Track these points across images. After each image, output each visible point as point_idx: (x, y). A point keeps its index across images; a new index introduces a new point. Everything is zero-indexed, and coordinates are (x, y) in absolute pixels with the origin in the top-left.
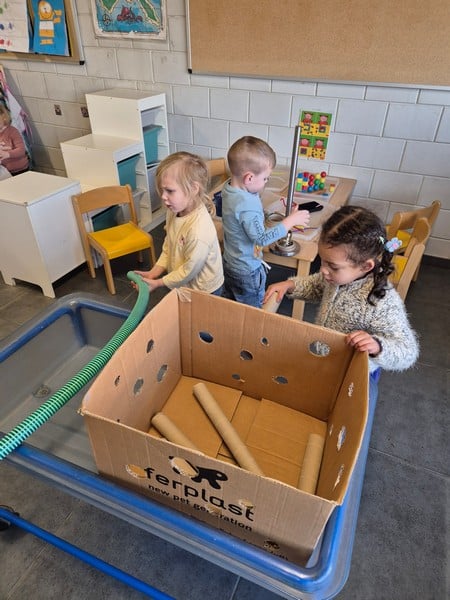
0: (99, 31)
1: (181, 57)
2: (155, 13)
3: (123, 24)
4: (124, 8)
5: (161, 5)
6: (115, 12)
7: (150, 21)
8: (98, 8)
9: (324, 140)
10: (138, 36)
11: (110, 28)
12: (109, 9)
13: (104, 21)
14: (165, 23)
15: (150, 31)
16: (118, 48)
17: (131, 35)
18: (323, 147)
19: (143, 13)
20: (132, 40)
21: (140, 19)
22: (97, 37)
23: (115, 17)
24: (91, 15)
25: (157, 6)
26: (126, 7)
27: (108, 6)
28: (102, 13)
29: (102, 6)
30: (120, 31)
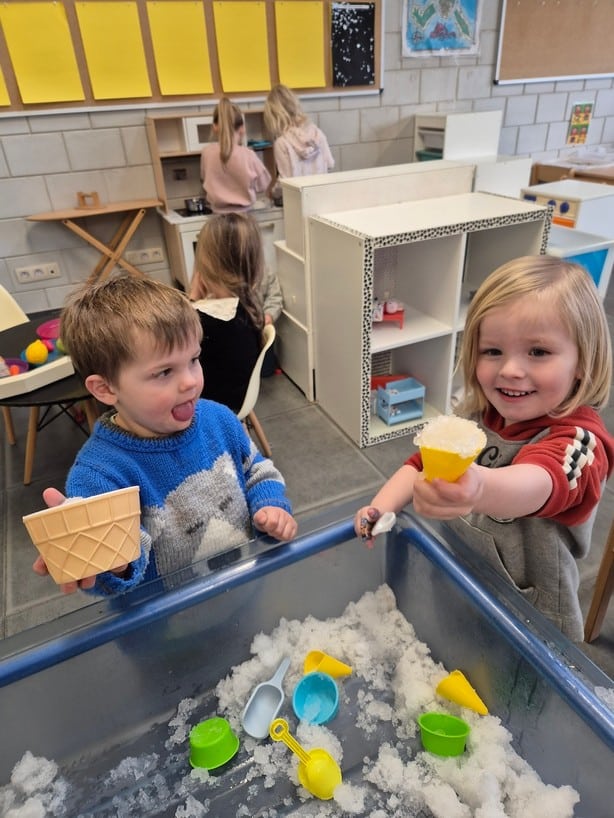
0: (407, 51)
1: (487, 71)
2: (470, 29)
3: (434, 42)
4: (438, 24)
5: (475, 19)
6: (428, 29)
7: (464, 37)
8: (409, 25)
9: (586, 126)
10: (449, 53)
11: (420, 46)
12: (423, 25)
13: (416, 40)
14: (477, 37)
15: (462, 47)
16: (424, 67)
17: (442, 52)
18: (586, 133)
19: (456, 28)
20: (440, 58)
21: (454, 35)
22: (402, 59)
23: (428, 34)
25: (472, 21)
26: (440, 21)
27: (422, 22)
28: (413, 30)
29: (416, 25)
30: (430, 49)
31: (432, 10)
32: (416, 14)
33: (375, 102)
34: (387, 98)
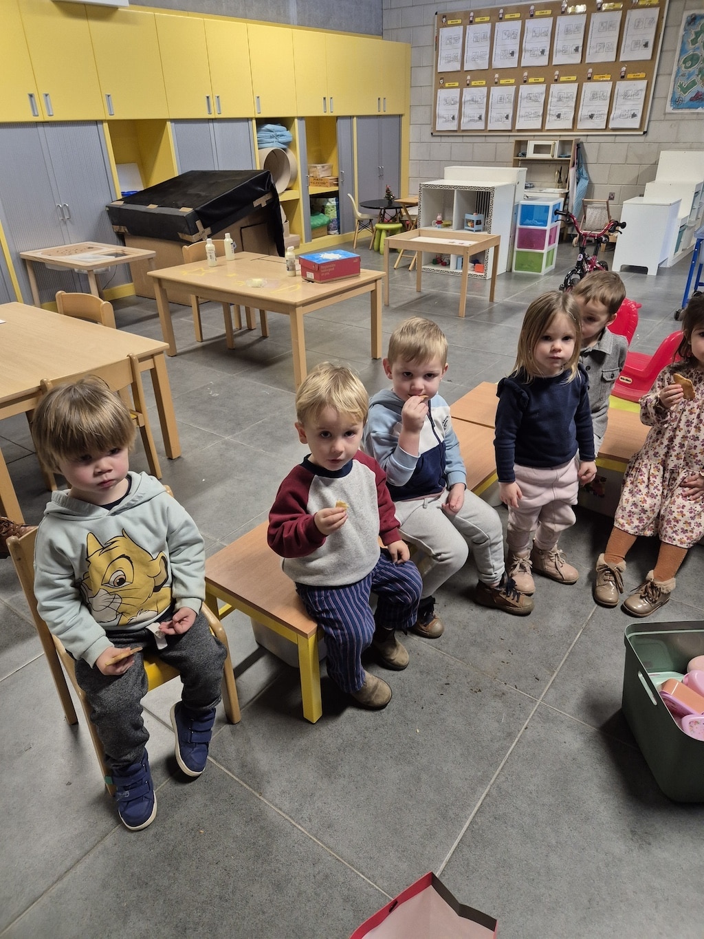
0: (669, 109)
3: (695, 103)
4: (698, 92)
6: (689, 95)
8: (674, 93)
11: (681, 106)
12: (685, 93)
13: (677, 103)
16: (682, 119)
17: (699, 110)
20: (698, 113)
22: (665, 114)
23: (688, 99)
24: (666, 98)
26: (700, 90)
27: (685, 90)
28: (677, 96)
29: (679, 92)
30: (689, 108)
31: (694, 83)
32: (681, 86)
33: (642, 139)
34: (650, 137)
